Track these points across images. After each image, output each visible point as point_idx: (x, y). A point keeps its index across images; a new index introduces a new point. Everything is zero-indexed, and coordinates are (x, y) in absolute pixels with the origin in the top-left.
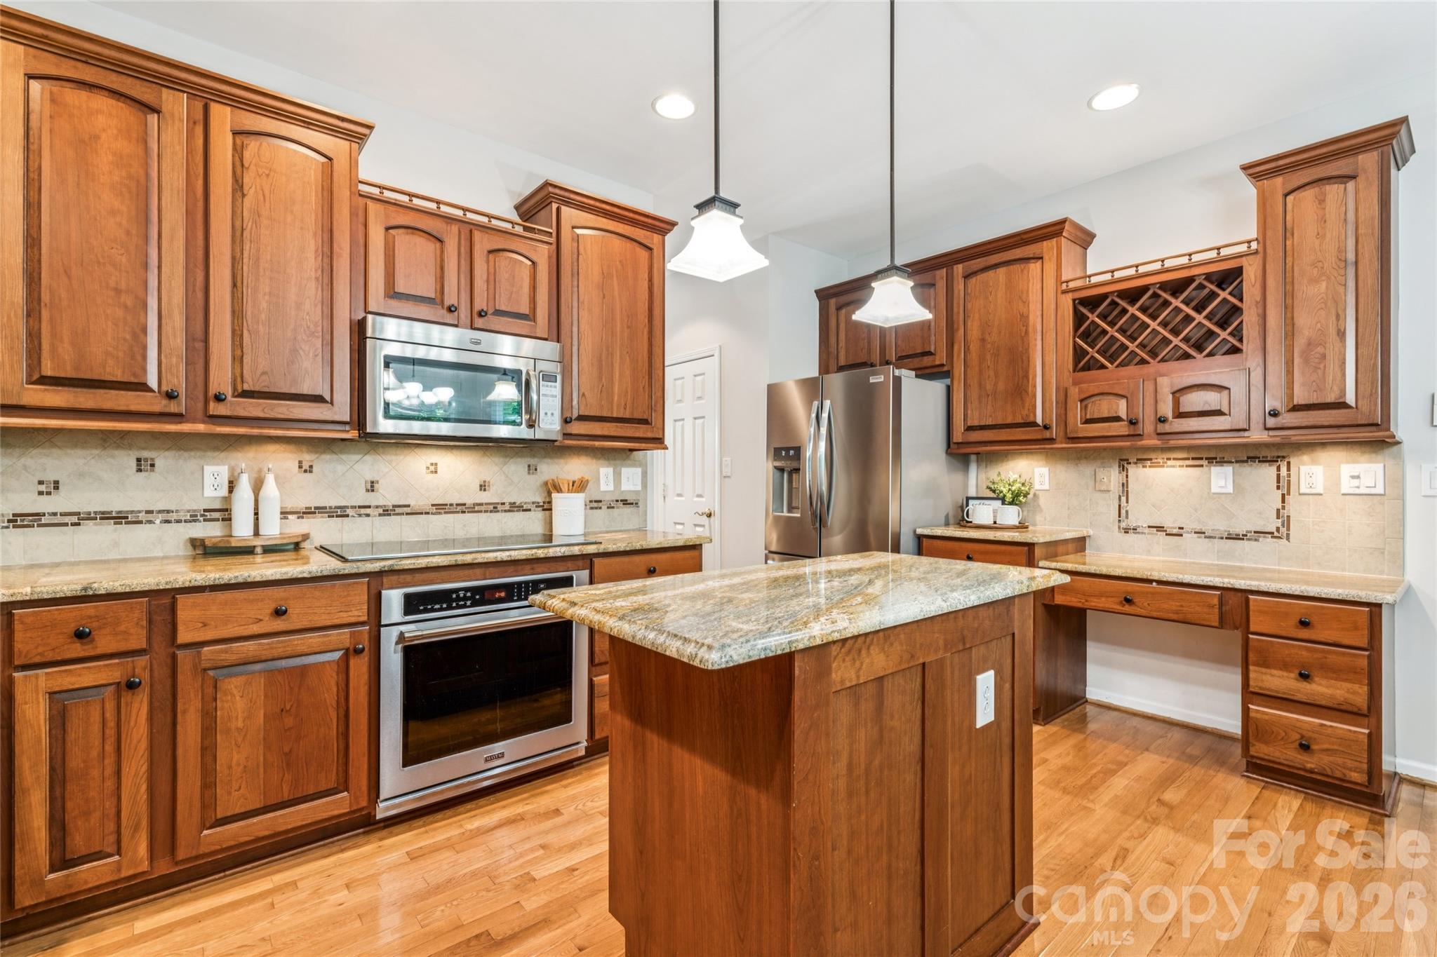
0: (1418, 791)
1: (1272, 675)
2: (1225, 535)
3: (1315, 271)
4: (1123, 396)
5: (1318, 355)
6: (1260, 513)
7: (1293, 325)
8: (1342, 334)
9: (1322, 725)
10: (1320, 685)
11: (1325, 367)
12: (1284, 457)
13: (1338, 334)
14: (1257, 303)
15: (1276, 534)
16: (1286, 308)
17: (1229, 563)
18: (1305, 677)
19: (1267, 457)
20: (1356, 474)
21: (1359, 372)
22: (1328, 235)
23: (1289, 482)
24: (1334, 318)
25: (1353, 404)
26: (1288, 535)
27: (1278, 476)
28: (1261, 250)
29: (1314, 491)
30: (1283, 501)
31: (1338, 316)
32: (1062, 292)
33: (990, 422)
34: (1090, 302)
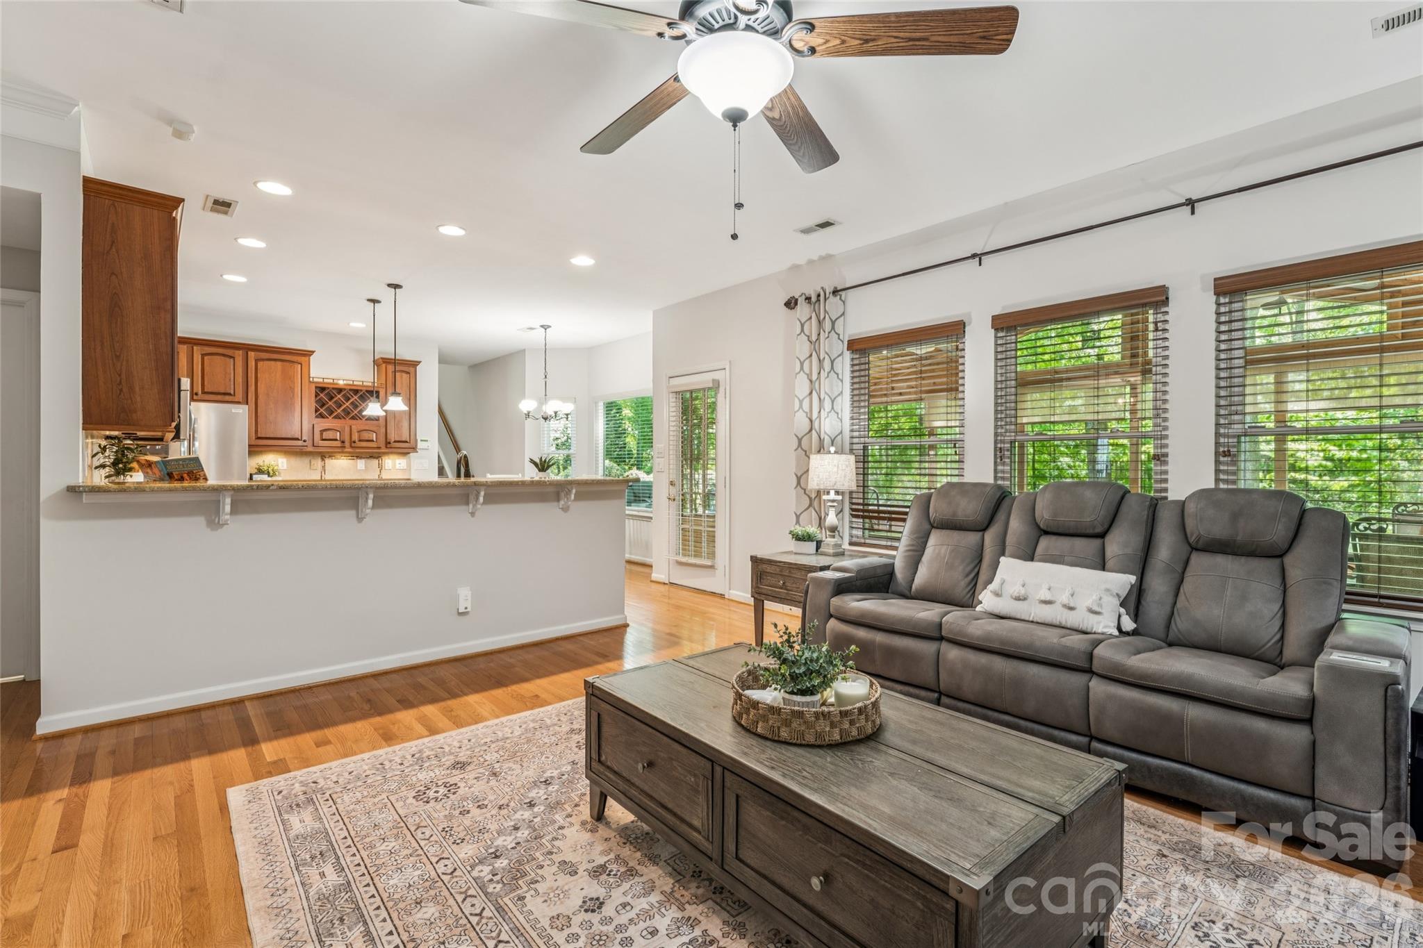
4: (339, 431)
5: (401, 426)
11: (402, 429)
12: (380, 457)
19: (375, 456)
20: (400, 463)
21: (410, 432)
23: (382, 465)
25: (405, 441)
27: (379, 463)
28: (385, 387)
30: (380, 472)
32: (310, 382)
33: (272, 436)
34: (321, 389)
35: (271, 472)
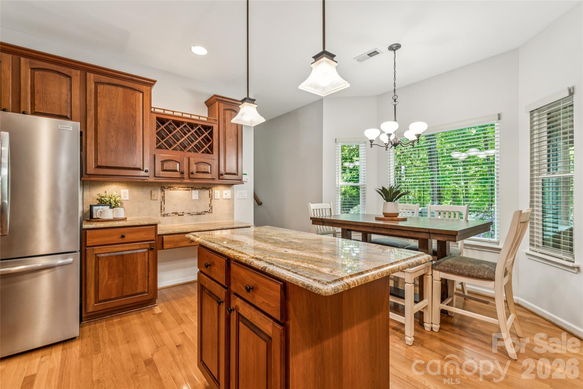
2: (196, 214)
3: (230, 135)
4: (178, 162)
6: (205, 206)
7: (226, 149)
12: (211, 188)
14: (217, 139)
16: (224, 143)
19: (206, 187)
20: (226, 193)
23: (212, 195)
25: (237, 174)
26: (212, 212)
27: (210, 193)
28: (218, 123)
29: (218, 198)
30: (211, 201)
32: (152, 112)
33: (113, 165)
34: (161, 121)
35: (113, 203)
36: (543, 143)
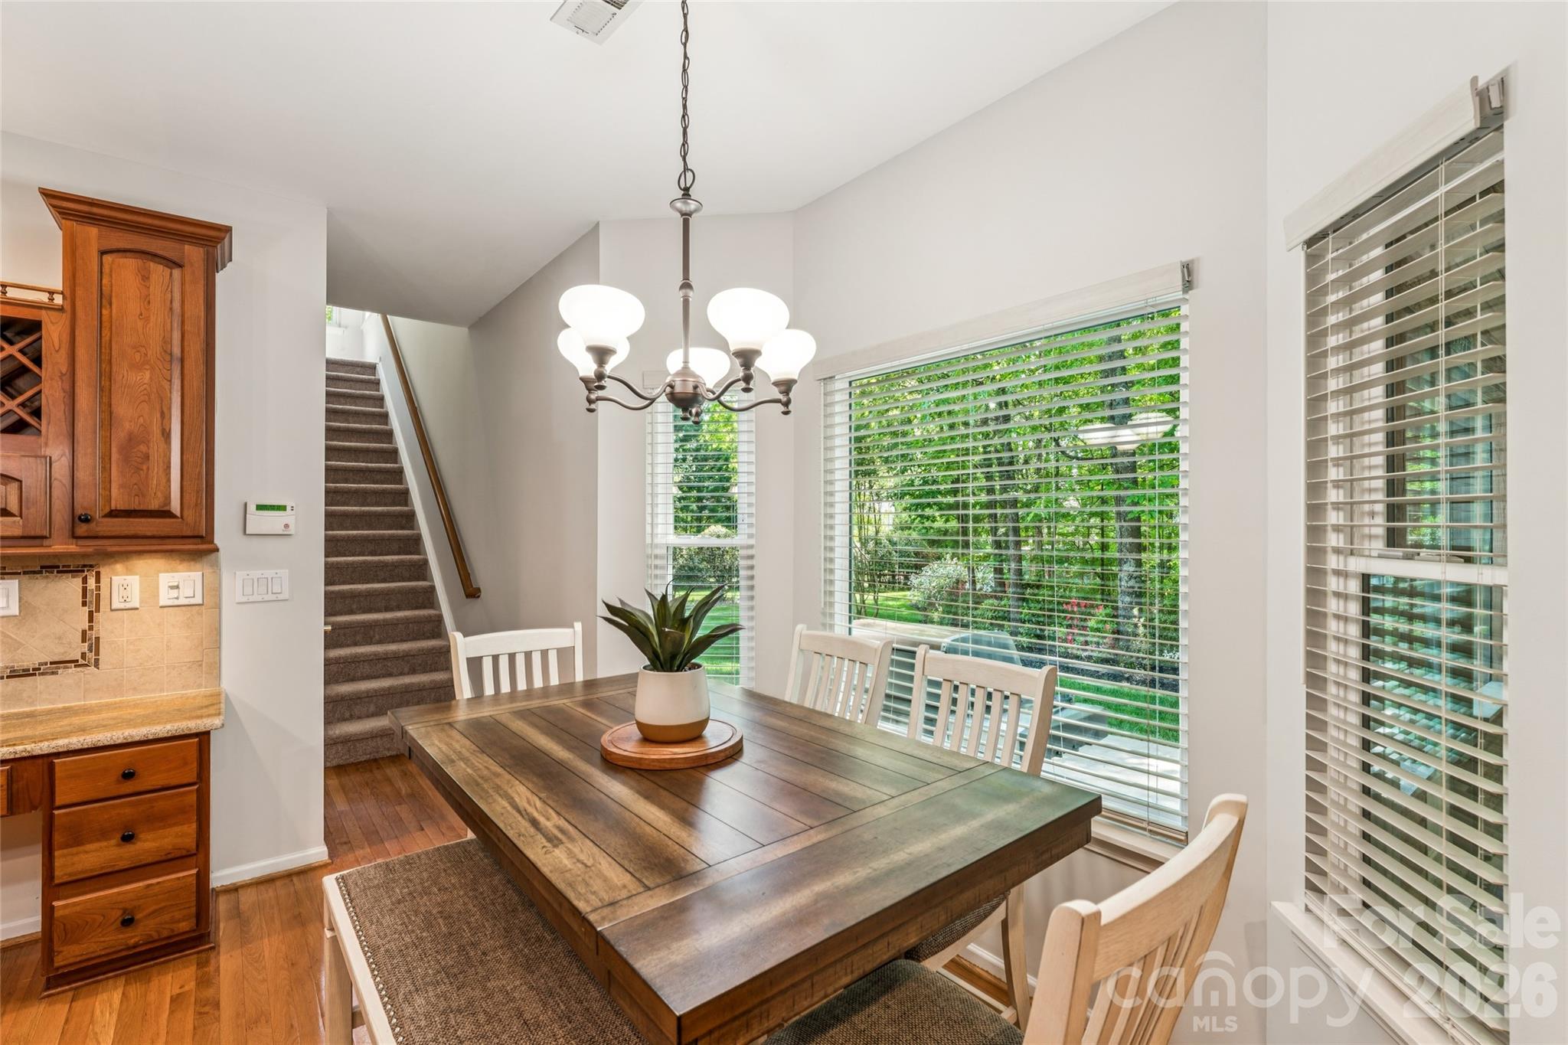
0: (233, 896)
1: (86, 852)
2: (7, 673)
3: (137, 356)
5: (139, 454)
6: (60, 638)
7: (111, 413)
8: (167, 435)
9: (149, 886)
10: (147, 840)
11: (148, 469)
12: (91, 566)
13: (163, 434)
14: (62, 375)
15: (81, 661)
16: (102, 390)
17: (12, 711)
18: (128, 839)
19: (69, 566)
20: (176, 584)
21: (185, 480)
22: (153, 319)
23: (98, 596)
24: (159, 415)
25: (178, 514)
26: (97, 661)
27: (85, 590)
28: (68, 307)
29: (128, 605)
30: (91, 620)
31: (162, 414)
36: (1366, 392)
